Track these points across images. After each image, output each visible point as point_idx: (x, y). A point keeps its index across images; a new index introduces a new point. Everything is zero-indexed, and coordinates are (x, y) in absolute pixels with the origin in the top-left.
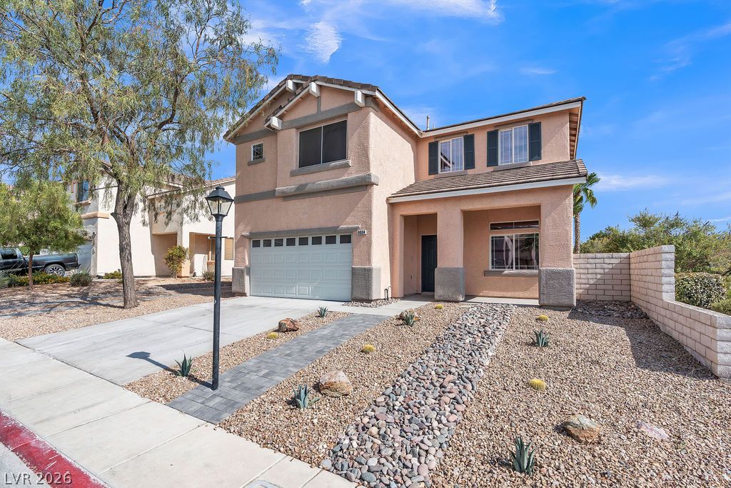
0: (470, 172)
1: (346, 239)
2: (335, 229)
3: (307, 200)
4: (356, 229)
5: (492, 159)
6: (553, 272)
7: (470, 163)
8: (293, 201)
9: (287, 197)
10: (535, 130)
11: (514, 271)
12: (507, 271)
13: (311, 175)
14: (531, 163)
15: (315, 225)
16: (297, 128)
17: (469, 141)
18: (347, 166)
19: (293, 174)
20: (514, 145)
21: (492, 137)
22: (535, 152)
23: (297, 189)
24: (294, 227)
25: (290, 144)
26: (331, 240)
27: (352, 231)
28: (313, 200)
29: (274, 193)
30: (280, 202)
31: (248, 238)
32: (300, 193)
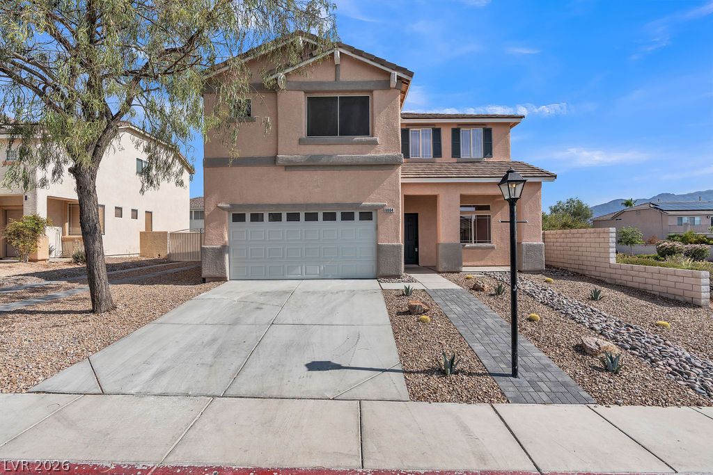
0: (438, 160)
1: (366, 216)
2: (357, 205)
3: (320, 172)
4: (383, 206)
5: (456, 152)
6: (531, 246)
7: (437, 152)
8: (301, 172)
9: (290, 166)
10: (488, 133)
11: (474, 245)
12: (468, 245)
13: (328, 147)
14: (486, 160)
15: (331, 200)
16: (306, 92)
17: (437, 133)
18: (375, 143)
19: (301, 141)
21: (456, 133)
22: (488, 151)
23: (308, 159)
24: (300, 200)
25: (295, 109)
26: (348, 216)
27: (377, 208)
28: (328, 173)
29: (273, 160)
30: (282, 172)
31: (228, 210)
32: (312, 165)
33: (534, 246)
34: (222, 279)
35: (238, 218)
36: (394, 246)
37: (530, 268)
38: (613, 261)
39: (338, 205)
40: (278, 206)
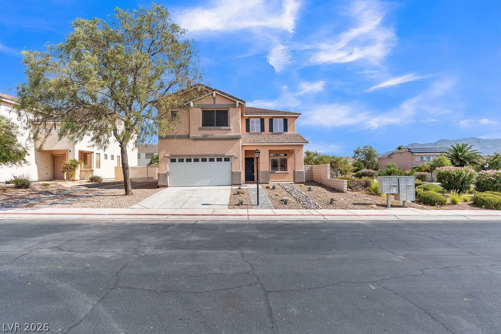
0: (263, 133)
1: (227, 160)
2: (223, 155)
3: (208, 142)
4: (233, 156)
5: (271, 130)
6: (299, 172)
7: (263, 130)
8: (200, 141)
9: (195, 139)
10: (285, 121)
11: (279, 172)
12: (277, 172)
13: (211, 131)
14: (284, 133)
15: (212, 153)
16: (201, 108)
17: (262, 120)
18: (230, 130)
19: (199, 129)
20: (278, 125)
21: (271, 120)
22: (286, 129)
23: (203, 137)
24: (199, 153)
25: (197, 116)
26: (219, 160)
27: (231, 156)
28: (211, 142)
29: (188, 137)
30: (191, 141)
31: (169, 157)
32: (205, 138)
33: (300, 172)
34: (166, 186)
35: (173, 161)
36: (238, 172)
37: (299, 181)
38: (329, 178)
39: (215, 155)
40: (190, 156)
